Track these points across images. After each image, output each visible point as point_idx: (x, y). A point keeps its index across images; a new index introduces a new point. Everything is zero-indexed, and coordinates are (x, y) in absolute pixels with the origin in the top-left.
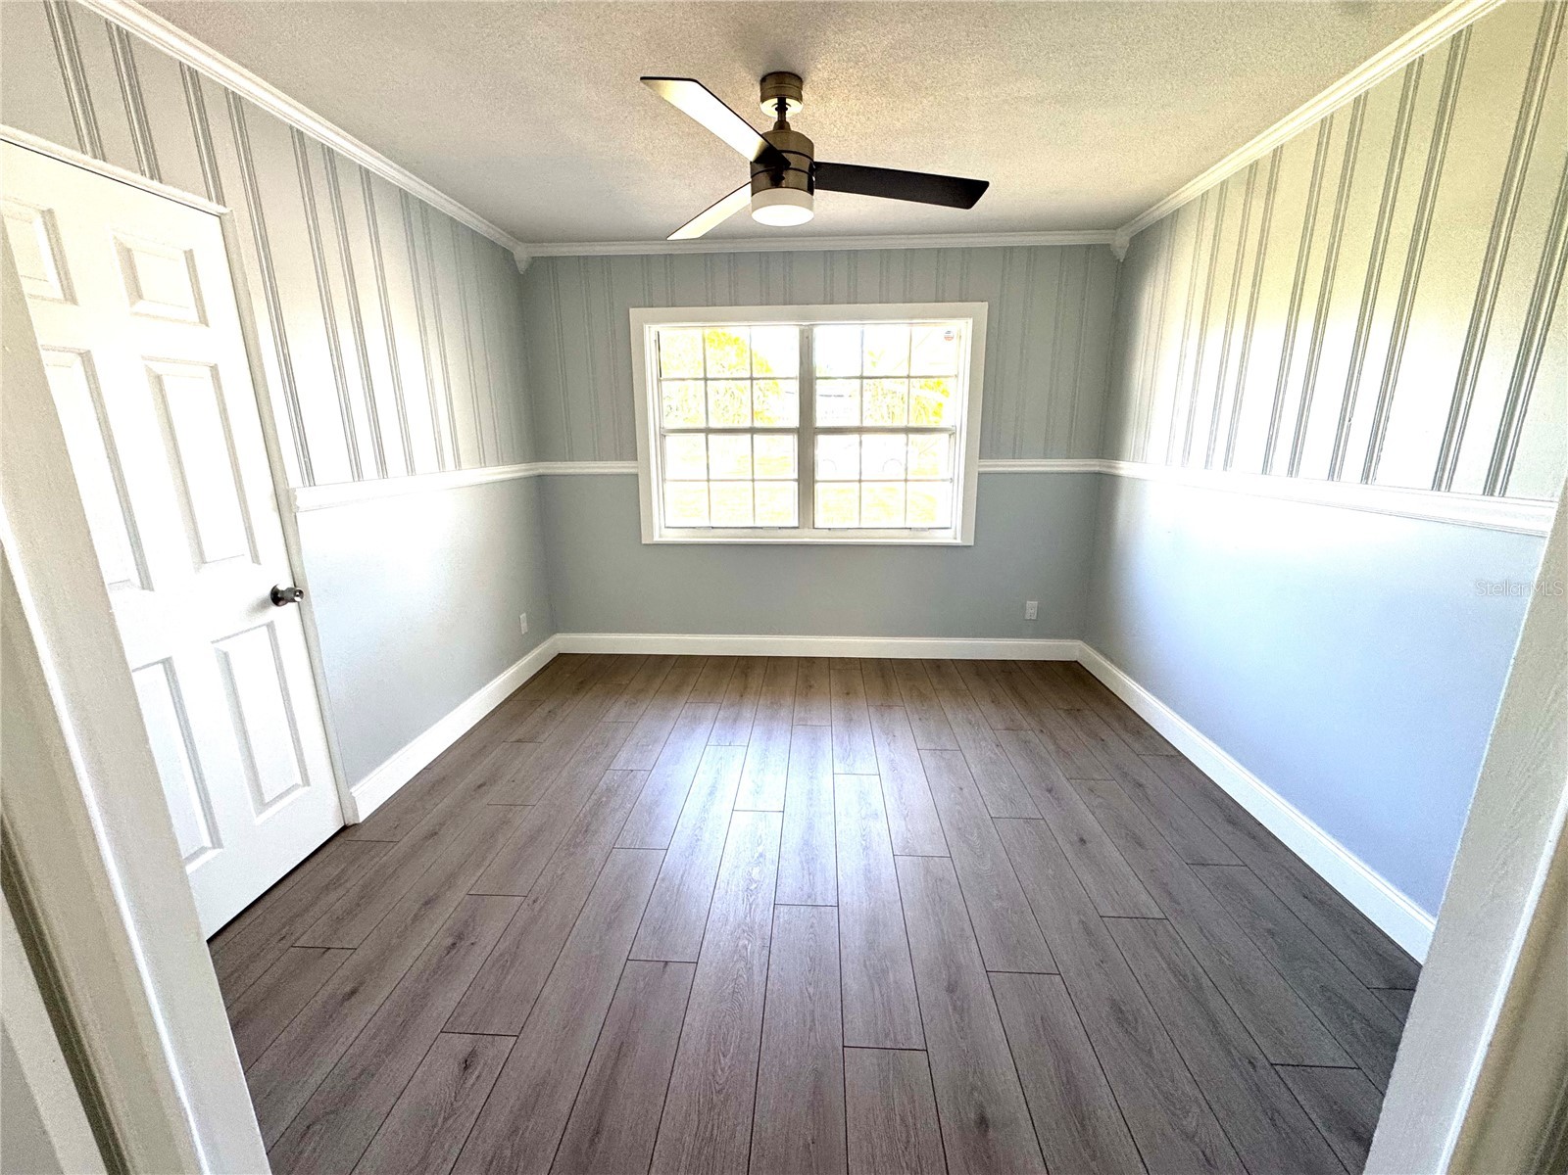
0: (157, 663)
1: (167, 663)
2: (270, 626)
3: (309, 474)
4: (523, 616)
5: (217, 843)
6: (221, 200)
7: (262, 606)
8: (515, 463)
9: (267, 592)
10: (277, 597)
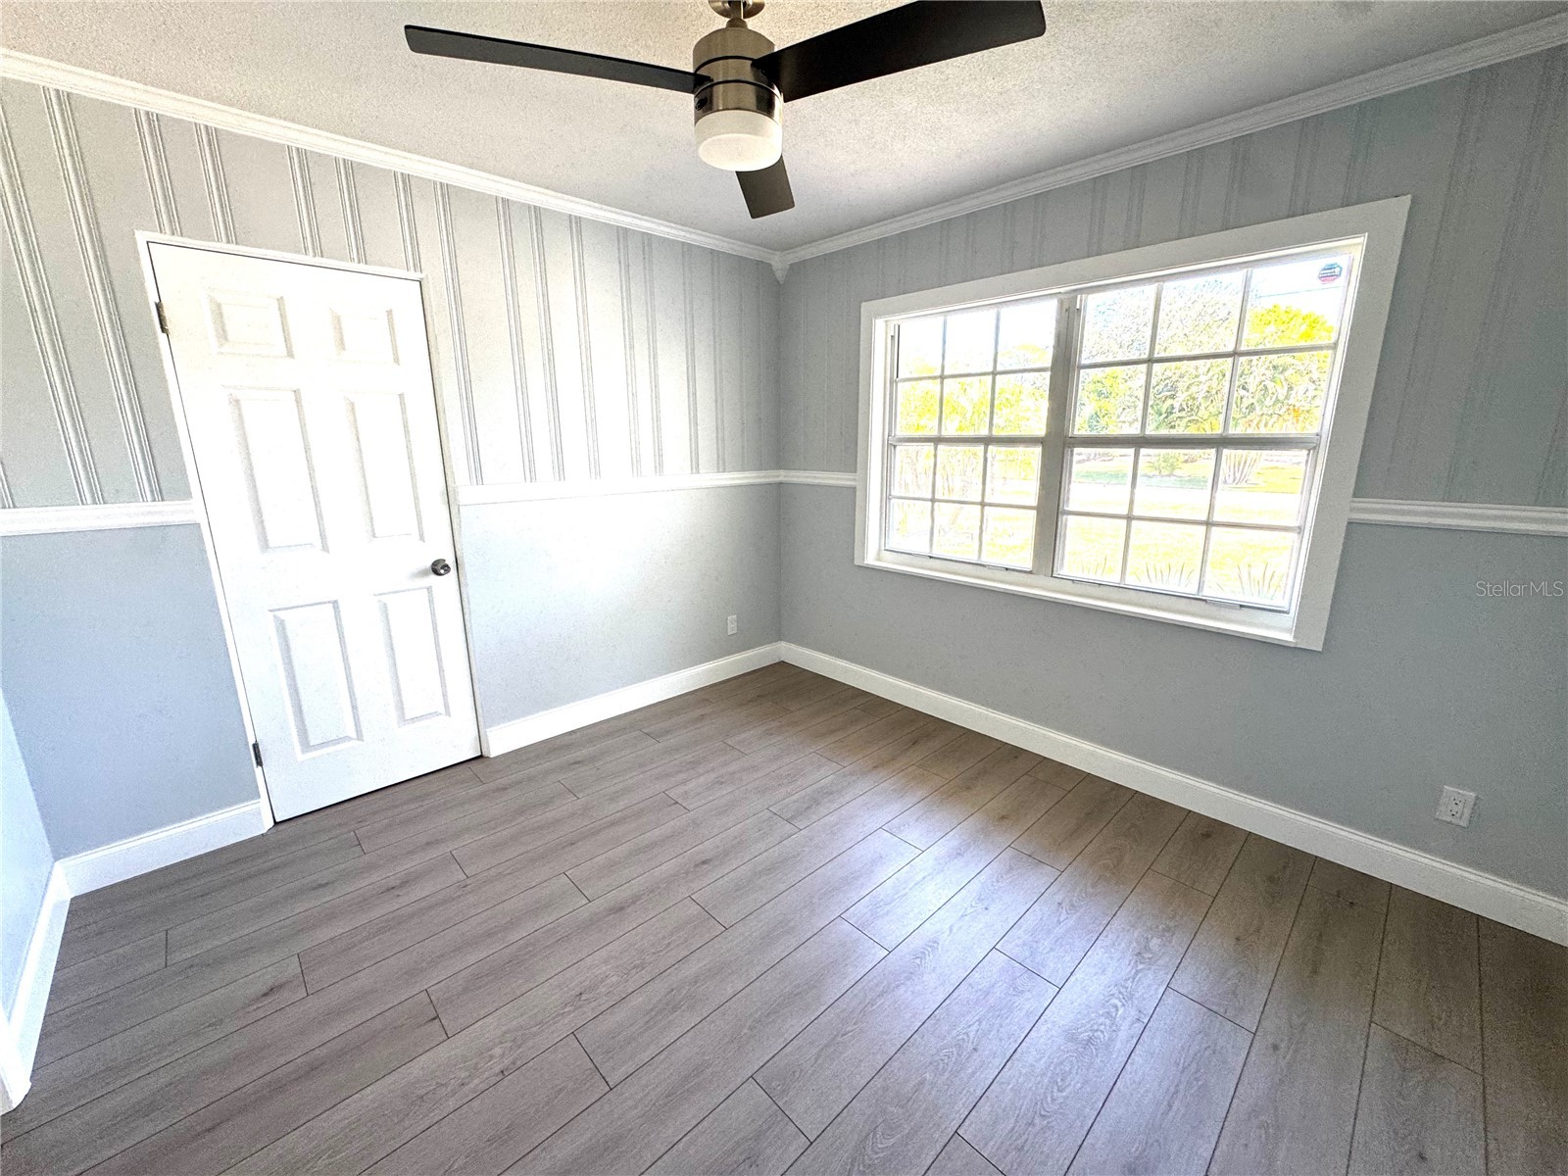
0: (329, 602)
1: (335, 603)
2: (429, 589)
3: (478, 474)
4: (732, 618)
5: (360, 736)
6: (418, 267)
7: (423, 573)
8: (743, 470)
9: (429, 564)
10: (438, 568)
